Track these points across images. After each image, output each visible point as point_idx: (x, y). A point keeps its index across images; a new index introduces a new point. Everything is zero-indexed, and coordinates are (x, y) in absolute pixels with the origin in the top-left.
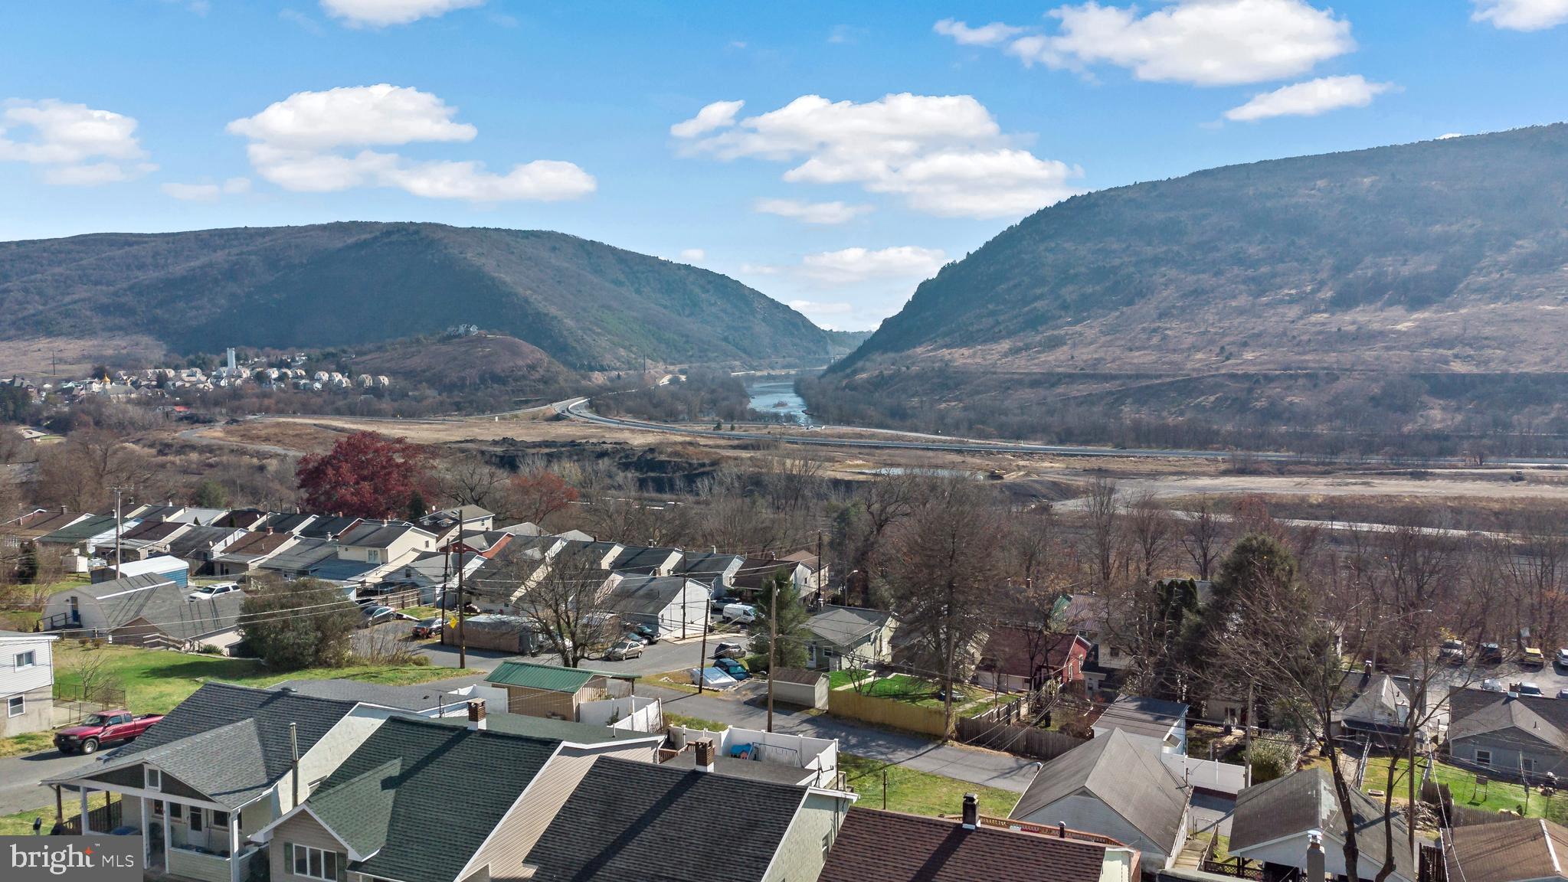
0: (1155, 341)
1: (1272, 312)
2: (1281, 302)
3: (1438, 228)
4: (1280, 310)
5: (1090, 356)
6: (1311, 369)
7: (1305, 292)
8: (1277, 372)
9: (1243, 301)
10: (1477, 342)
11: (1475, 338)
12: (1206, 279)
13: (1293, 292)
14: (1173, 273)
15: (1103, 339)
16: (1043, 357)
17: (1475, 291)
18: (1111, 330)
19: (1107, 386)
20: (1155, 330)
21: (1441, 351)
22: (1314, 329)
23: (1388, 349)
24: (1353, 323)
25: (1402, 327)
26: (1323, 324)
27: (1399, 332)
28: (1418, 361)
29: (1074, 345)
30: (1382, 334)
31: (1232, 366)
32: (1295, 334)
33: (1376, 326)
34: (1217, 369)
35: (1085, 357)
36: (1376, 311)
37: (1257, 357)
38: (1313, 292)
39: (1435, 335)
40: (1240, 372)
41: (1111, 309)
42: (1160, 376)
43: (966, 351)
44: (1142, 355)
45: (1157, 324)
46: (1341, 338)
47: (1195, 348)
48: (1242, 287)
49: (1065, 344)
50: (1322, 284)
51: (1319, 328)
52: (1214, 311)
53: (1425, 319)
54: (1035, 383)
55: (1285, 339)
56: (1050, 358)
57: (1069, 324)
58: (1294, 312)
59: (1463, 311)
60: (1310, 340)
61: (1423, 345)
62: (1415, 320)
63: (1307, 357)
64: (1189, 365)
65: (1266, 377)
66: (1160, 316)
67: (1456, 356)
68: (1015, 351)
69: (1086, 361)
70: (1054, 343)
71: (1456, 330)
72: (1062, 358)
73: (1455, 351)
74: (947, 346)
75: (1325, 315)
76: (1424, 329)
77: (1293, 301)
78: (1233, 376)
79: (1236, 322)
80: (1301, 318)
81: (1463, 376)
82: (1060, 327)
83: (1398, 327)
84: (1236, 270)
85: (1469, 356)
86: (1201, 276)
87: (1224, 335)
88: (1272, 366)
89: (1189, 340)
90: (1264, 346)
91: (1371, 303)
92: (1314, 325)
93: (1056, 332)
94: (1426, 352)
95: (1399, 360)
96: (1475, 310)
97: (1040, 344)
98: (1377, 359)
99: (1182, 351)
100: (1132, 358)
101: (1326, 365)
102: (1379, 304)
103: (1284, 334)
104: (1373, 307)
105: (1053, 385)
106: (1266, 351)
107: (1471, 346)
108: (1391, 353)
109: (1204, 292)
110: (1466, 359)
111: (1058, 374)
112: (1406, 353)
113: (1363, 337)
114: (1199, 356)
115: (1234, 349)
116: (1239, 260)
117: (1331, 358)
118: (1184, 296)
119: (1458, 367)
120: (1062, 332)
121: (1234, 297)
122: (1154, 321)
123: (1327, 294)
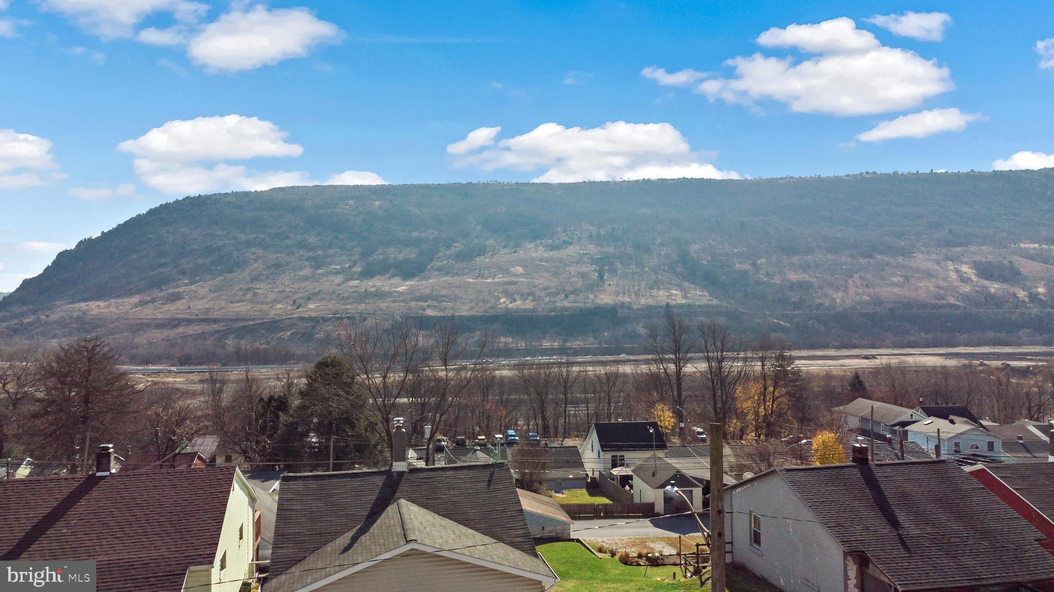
0: (249, 296)
1: (325, 279)
2: (331, 273)
3: (415, 234)
4: (331, 278)
5: (202, 307)
6: (350, 313)
7: (344, 267)
8: (330, 316)
9: (307, 271)
10: (438, 298)
11: (438, 296)
12: (282, 258)
13: (338, 267)
14: (260, 252)
15: (212, 295)
16: (166, 307)
17: (436, 270)
18: (219, 289)
19: (216, 327)
20: (249, 289)
21: (421, 303)
22: (351, 290)
23: (394, 302)
24: (374, 286)
25: (400, 289)
26: (357, 287)
27: (399, 292)
28: (410, 309)
29: (191, 299)
30: (390, 294)
31: (301, 312)
32: (340, 292)
33: (386, 289)
34: (291, 314)
35: (198, 307)
36: (386, 280)
37: (317, 307)
38: (350, 268)
39: (418, 294)
40: (306, 316)
41: (218, 275)
42: (253, 320)
43: (101, 304)
44: (240, 306)
45: (250, 286)
46: (367, 295)
47: (275, 301)
48: (307, 263)
49: (183, 298)
50: (354, 263)
51: (354, 289)
52: (288, 277)
53: (412, 285)
54: (161, 325)
55: (334, 296)
56: (172, 308)
57: (186, 285)
58: (339, 279)
59: (431, 281)
60: (349, 296)
61: (412, 300)
62: (407, 286)
63: (347, 307)
64: (273, 312)
65: (323, 318)
66: (252, 280)
67: (429, 306)
68: (143, 303)
69: (200, 310)
70: (176, 298)
71: (428, 291)
72: (181, 307)
73: (428, 303)
74: (85, 300)
75: (358, 282)
76: (411, 291)
77: (337, 273)
78: (302, 319)
79: (303, 285)
80: (343, 283)
81: (433, 317)
82: (180, 287)
83: (398, 289)
84: (302, 252)
85: (435, 306)
86: (279, 255)
87: (295, 293)
88: (326, 312)
89: (272, 296)
90: (321, 300)
91: (382, 275)
92: (351, 287)
93: (176, 290)
94: (413, 304)
95: (398, 309)
96: (437, 280)
97: (164, 298)
98: (388, 307)
99: (267, 303)
100: (234, 307)
101: (359, 311)
102: (387, 276)
103: (334, 292)
104: (384, 277)
105: (175, 326)
106: (324, 303)
107: (435, 300)
108: (396, 304)
109: (280, 265)
110: (434, 307)
111: (178, 319)
112: (403, 304)
113: (380, 295)
114: (279, 306)
115: (302, 302)
116: (303, 246)
117: (362, 307)
118: (268, 267)
119: (430, 312)
120: (181, 290)
121: (301, 269)
122: (247, 283)
123: (358, 269)
